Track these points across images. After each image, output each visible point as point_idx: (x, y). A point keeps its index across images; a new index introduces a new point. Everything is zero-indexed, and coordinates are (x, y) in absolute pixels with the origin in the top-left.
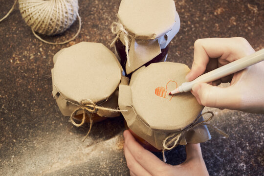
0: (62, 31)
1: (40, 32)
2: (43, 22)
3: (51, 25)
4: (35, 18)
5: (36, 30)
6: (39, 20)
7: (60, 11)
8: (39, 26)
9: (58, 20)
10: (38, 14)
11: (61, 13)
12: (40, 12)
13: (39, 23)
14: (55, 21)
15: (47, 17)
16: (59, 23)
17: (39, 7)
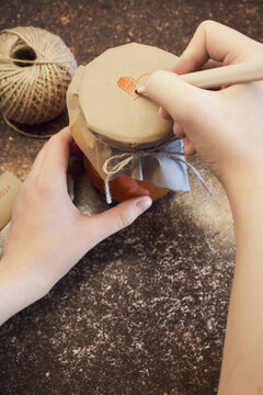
0: (53, 117)
1: (17, 120)
2: (22, 103)
3: (35, 108)
4: (8, 96)
5: (10, 117)
6: (15, 100)
7: (49, 84)
8: (15, 110)
9: (46, 100)
10: (12, 91)
11: (50, 87)
12: (16, 87)
13: (14, 105)
14: (41, 100)
15: (27, 96)
16: (49, 104)
17: (14, 79)
